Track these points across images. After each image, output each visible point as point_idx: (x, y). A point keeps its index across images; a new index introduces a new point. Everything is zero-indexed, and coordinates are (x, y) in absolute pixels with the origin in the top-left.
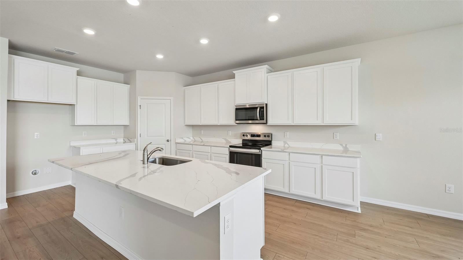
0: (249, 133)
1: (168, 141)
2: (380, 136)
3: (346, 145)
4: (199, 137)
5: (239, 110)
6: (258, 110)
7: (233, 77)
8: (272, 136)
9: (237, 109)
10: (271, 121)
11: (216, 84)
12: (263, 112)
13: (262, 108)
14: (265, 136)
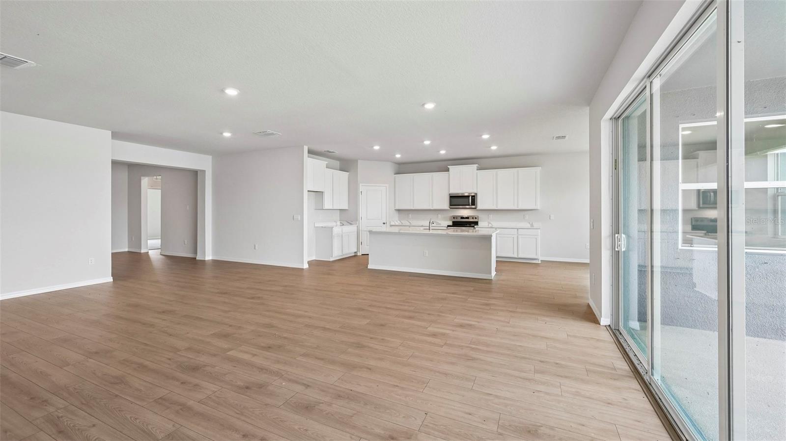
0: (459, 216)
1: (384, 223)
2: (552, 217)
3: (532, 223)
4: (407, 221)
5: (453, 198)
6: (470, 198)
7: (448, 170)
8: (479, 218)
9: (451, 197)
10: (480, 206)
11: (430, 174)
12: (474, 199)
13: (474, 196)
14: (473, 218)
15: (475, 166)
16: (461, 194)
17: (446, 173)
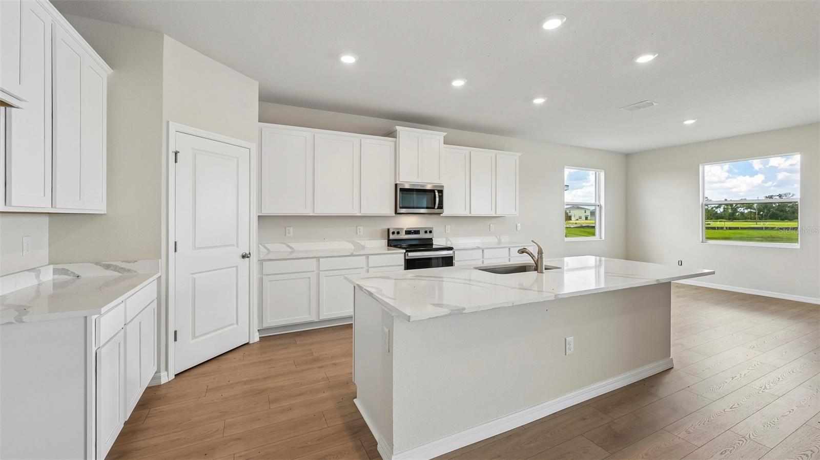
0: (404, 229)
1: (244, 257)
2: (519, 227)
3: (499, 237)
4: (284, 243)
8: (434, 232)
9: (402, 190)
10: (447, 210)
11: (356, 137)
12: (441, 197)
13: (441, 192)
14: (426, 232)
15: (441, 137)
16: (421, 186)
17: (389, 141)
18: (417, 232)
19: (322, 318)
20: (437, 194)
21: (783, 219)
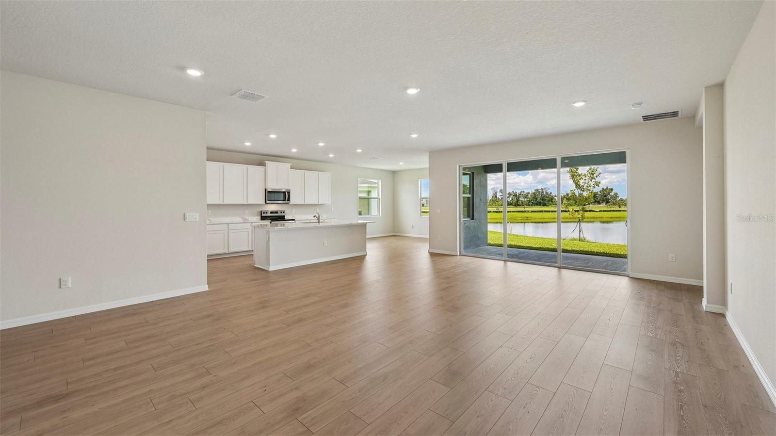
0: (268, 211)
8: (286, 212)
9: (268, 192)
10: (292, 201)
11: (244, 167)
12: (289, 196)
13: (289, 193)
14: (281, 212)
15: (289, 165)
16: (279, 190)
17: (261, 168)
18: (277, 212)
19: (230, 251)
20: (287, 193)
21: (545, 205)
